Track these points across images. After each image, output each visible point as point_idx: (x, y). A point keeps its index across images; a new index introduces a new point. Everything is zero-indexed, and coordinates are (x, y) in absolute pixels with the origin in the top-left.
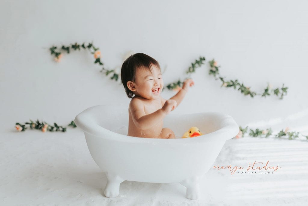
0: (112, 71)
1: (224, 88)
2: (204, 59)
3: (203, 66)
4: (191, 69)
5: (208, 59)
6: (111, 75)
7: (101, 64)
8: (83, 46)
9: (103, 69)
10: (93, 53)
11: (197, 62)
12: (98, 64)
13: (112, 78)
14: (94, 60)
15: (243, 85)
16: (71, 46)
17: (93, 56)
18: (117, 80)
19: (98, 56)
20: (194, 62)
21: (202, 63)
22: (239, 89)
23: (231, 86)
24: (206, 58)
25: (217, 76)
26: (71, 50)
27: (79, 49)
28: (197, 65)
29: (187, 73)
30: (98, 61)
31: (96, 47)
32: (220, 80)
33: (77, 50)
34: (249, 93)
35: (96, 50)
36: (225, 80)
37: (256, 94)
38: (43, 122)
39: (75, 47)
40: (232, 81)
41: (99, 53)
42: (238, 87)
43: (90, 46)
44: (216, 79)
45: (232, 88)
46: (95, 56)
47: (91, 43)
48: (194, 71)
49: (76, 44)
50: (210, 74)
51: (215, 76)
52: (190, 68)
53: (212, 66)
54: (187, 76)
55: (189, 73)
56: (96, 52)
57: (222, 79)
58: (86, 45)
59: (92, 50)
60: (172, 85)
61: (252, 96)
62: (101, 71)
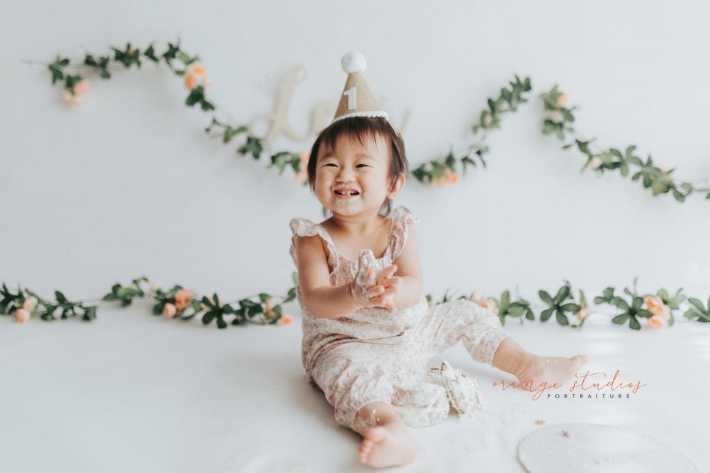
0: (243, 129)
1: (590, 173)
2: (527, 87)
3: (522, 108)
4: (488, 119)
5: (540, 86)
6: (241, 140)
7: (207, 106)
8: (150, 53)
9: (214, 121)
10: (180, 73)
11: (506, 96)
12: (198, 106)
13: (243, 151)
14: (186, 93)
15: (650, 162)
16: (112, 55)
17: (180, 81)
18: (256, 156)
19: (198, 81)
20: (495, 96)
21: (519, 99)
22: (635, 177)
23: (616, 165)
24: (533, 84)
25: (570, 138)
26: (115, 67)
27: (139, 64)
28: (505, 105)
29: (475, 129)
30: (197, 97)
31: (191, 55)
32: (575, 148)
33: (134, 67)
34: (669, 187)
35: (190, 62)
36: (592, 148)
37: (690, 190)
38: (23, 289)
39: (126, 57)
40: (614, 152)
41: (198, 71)
42: (634, 169)
43: (172, 53)
44: (566, 147)
45: (617, 171)
46: (188, 82)
47: (174, 44)
48: (495, 122)
49: (129, 46)
50: (545, 132)
51: (562, 137)
52: (484, 114)
53: (549, 107)
54: (477, 139)
55: (481, 131)
56: (191, 68)
57: (583, 146)
58: (160, 50)
59: (178, 64)
60: (429, 168)
61: (680, 197)
62: (208, 130)
